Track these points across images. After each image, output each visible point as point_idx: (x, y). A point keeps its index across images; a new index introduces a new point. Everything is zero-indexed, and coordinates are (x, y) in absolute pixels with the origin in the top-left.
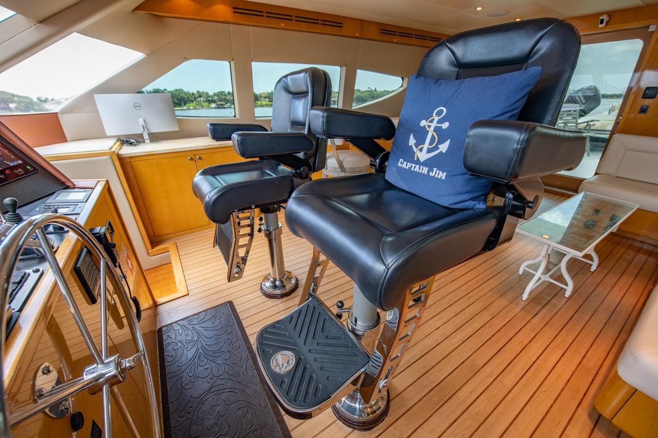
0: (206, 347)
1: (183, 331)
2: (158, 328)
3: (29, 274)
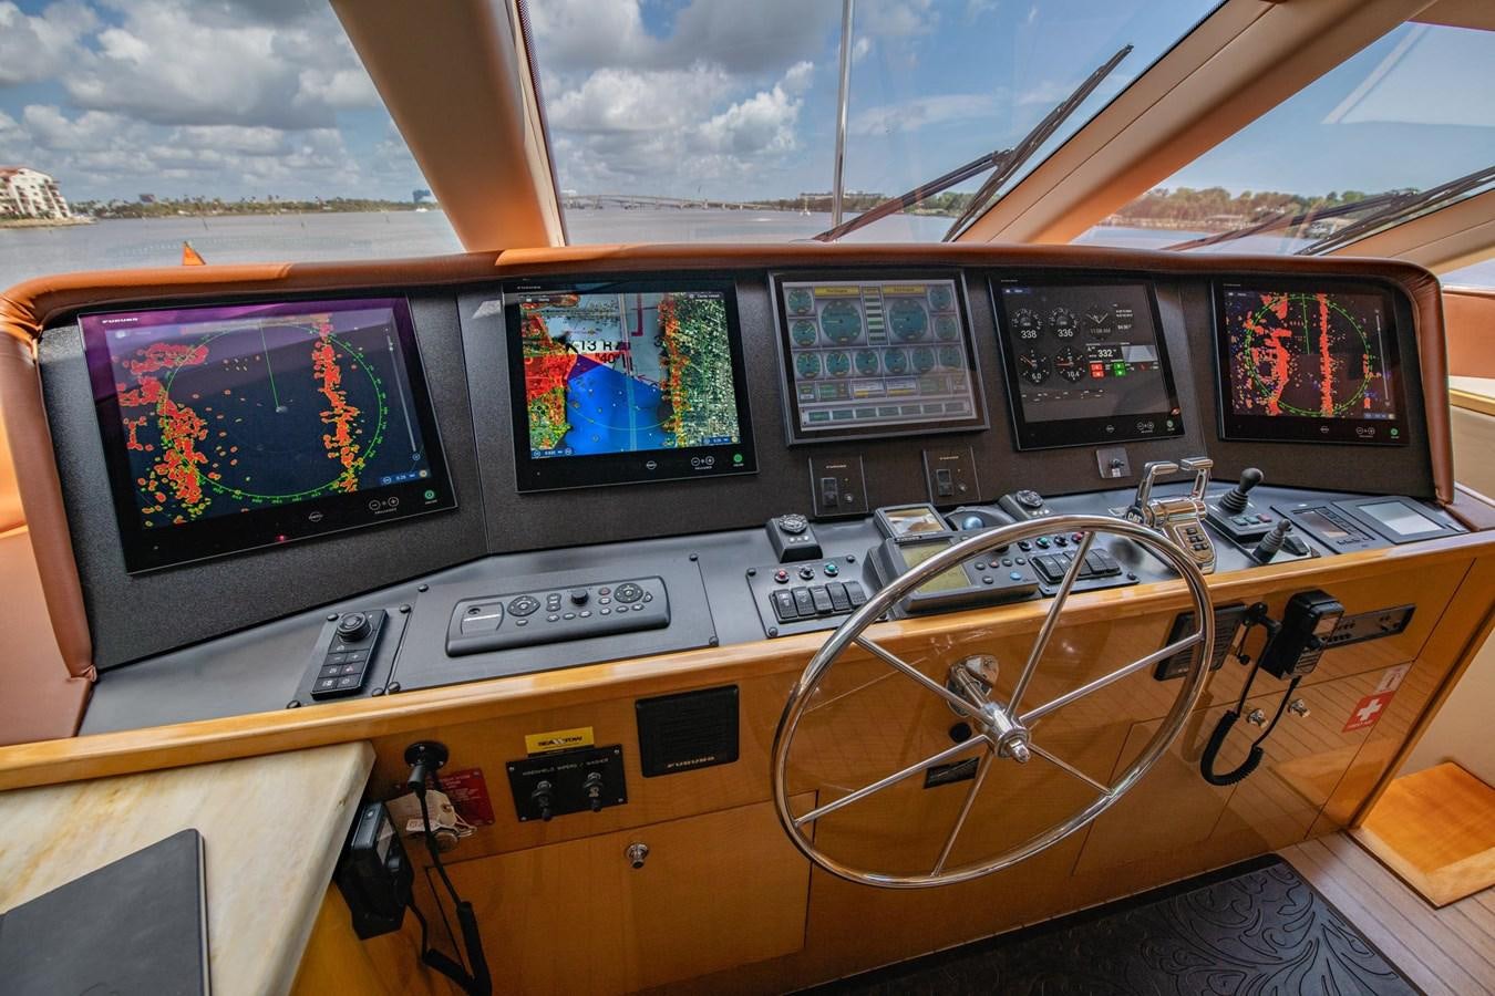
0: (1268, 987)
1: (1299, 915)
2: (1279, 853)
3: (1120, 574)
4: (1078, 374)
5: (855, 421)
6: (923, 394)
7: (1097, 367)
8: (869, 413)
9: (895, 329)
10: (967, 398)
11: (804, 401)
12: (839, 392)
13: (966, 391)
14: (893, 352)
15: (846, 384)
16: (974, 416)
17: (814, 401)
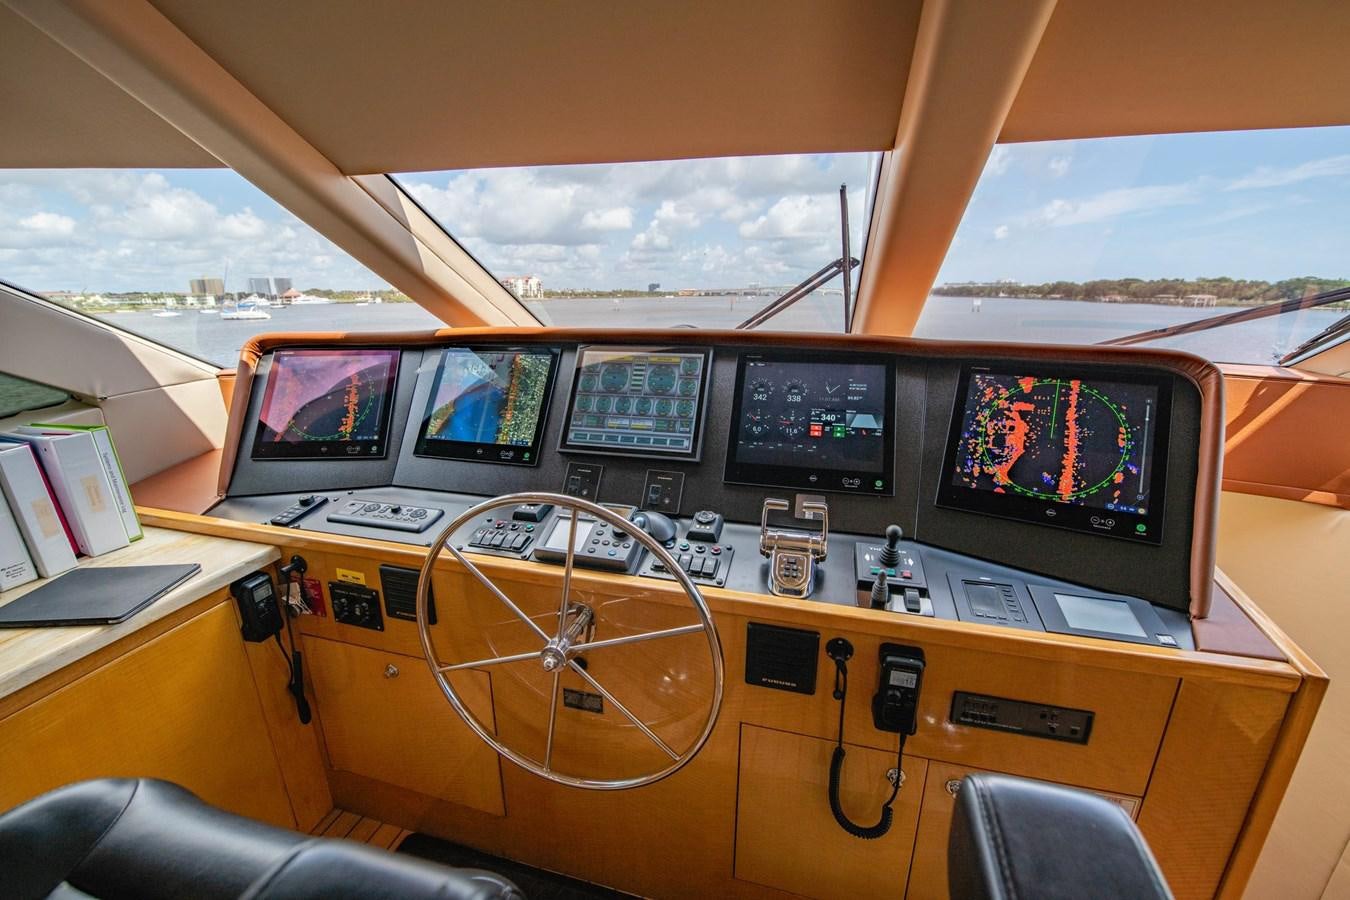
4: (795, 431)
5: (603, 442)
6: (656, 431)
7: (817, 428)
8: (614, 438)
9: (650, 385)
10: (688, 438)
11: (573, 426)
12: (598, 422)
13: (689, 432)
14: (644, 401)
15: (604, 418)
16: (690, 451)
17: (581, 426)
